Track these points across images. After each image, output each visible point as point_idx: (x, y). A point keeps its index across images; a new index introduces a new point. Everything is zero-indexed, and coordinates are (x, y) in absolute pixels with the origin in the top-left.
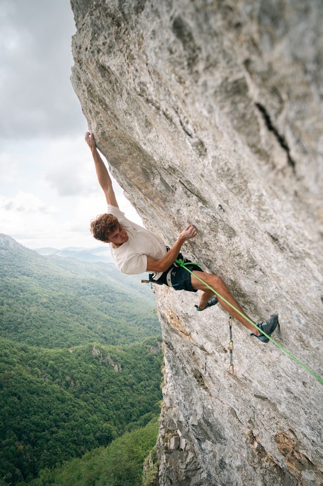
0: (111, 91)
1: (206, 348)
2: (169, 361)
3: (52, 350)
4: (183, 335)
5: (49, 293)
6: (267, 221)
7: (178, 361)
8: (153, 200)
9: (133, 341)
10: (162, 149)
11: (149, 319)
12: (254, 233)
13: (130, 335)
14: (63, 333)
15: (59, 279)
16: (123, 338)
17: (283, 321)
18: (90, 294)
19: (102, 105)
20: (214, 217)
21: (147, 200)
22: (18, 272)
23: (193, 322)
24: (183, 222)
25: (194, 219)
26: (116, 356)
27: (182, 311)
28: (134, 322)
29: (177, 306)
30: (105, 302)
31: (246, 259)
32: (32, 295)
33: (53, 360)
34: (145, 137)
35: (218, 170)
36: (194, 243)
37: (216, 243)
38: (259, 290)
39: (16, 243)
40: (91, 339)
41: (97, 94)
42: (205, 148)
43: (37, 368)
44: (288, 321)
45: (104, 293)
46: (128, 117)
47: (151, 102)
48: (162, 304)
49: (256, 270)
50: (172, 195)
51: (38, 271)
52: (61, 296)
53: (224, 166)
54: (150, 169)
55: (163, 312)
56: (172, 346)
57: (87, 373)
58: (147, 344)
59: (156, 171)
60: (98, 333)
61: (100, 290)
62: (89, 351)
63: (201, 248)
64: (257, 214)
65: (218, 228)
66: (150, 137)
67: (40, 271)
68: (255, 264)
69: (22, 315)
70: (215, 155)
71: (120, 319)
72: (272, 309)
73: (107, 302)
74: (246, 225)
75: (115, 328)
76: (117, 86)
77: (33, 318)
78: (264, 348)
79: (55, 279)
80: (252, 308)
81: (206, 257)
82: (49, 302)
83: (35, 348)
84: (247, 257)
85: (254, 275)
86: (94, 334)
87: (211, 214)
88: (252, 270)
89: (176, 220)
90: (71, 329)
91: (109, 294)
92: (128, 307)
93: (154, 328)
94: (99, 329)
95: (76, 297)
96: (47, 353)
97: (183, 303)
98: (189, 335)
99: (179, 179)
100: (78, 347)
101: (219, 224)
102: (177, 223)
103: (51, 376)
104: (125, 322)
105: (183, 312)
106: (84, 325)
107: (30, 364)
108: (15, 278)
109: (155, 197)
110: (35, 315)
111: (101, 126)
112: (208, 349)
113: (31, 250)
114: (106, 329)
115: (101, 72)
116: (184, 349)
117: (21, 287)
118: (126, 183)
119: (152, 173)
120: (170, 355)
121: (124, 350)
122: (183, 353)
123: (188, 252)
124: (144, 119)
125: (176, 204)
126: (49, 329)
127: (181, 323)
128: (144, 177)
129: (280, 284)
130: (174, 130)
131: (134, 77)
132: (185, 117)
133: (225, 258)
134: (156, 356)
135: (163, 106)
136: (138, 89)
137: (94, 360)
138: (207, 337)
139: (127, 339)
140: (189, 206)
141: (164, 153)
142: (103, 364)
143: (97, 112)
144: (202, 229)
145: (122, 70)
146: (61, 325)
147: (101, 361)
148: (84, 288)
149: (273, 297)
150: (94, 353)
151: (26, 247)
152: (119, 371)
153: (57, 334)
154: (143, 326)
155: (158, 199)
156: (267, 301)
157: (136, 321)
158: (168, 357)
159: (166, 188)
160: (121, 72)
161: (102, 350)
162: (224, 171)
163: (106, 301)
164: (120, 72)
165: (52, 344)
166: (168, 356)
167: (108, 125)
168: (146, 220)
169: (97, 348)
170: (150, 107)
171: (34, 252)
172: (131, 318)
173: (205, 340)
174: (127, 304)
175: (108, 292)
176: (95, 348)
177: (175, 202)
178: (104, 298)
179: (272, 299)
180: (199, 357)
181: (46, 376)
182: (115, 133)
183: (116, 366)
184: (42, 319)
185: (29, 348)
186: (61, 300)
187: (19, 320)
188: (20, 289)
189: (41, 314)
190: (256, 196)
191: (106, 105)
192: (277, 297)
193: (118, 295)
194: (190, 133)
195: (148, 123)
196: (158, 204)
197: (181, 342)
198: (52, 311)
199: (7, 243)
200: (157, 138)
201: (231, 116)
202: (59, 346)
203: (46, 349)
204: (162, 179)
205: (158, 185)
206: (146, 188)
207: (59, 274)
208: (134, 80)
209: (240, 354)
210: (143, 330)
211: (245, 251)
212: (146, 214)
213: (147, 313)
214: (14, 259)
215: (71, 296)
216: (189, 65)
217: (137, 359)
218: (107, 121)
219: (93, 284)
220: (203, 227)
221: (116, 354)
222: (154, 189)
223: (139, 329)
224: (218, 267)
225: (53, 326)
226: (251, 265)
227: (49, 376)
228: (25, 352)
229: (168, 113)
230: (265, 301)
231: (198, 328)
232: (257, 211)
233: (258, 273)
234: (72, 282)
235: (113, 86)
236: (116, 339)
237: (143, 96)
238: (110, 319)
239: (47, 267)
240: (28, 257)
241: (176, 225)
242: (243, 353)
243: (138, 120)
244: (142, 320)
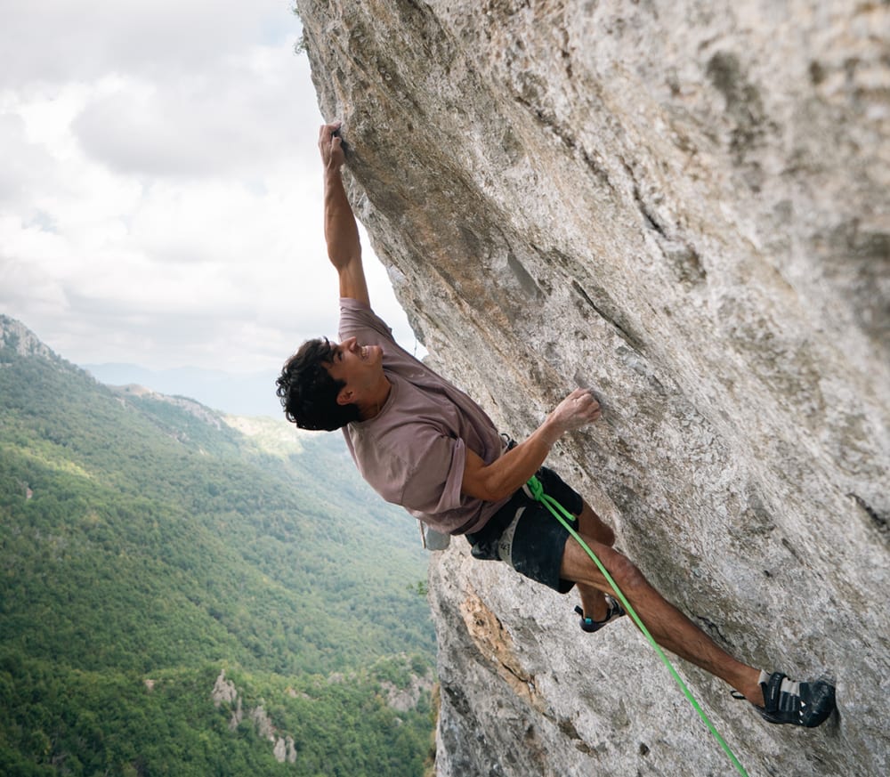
0: (419, 54)
1: (579, 730)
2: (451, 749)
3: (96, 677)
4: (512, 680)
5: (108, 497)
6: (863, 475)
7: (479, 752)
8: (481, 309)
9: (340, 663)
10: (543, 210)
11: (392, 599)
12: (801, 474)
13: (332, 647)
14: (134, 622)
15: (143, 457)
16: (311, 652)
17: (852, 704)
18: (227, 510)
19: (383, 76)
20: (657, 381)
21: (460, 304)
22: (31, 428)
23: (549, 645)
24: (562, 378)
25: (596, 374)
26: (283, 708)
27: (517, 610)
28: (347, 604)
29: (501, 591)
30: (268, 537)
31: (744, 507)
32: (60, 499)
33: (92, 708)
34: (498, 173)
35: (735, 329)
36: (587, 437)
37: (653, 449)
38: (776, 600)
39: (35, 345)
40: (216, 649)
41: (374, 47)
42: (701, 270)
43: (40, 732)
44: (866, 707)
45: (269, 509)
46: (456, 116)
47: (551, 124)
48: (452, 574)
49: (770, 541)
50: (537, 303)
51: (87, 430)
52: (143, 508)
53: (755, 326)
54: (485, 232)
55: (448, 594)
56: (466, 702)
57: (190, 759)
58: (379, 678)
59: (500, 238)
60: (235, 632)
61: (255, 497)
62: (205, 686)
63: (604, 452)
64: (838, 454)
65: (665, 410)
66: (513, 175)
67: (93, 428)
68: (770, 525)
69: (21, 559)
70: (730, 296)
71: (306, 593)
72: (815, 661)
73: (273, 538)
74: (778, 449)
75: (288, 621)
76: (439, 46)
77: (53, 568)
78: (776, 765)
79: (132, 457)
80: (748, 646)
81: (620, 480)
82: (105, 523)
83: (43, 666)
84: (748, 502)
85: (763, 555)
86: (226, 635)
87: (650, 371)
88: (759, 540)
89: (541, 370)
90: (159, 613)
91: (283, 513)
92: (332, 556)
93: (403, 627)
94: (243, 619)
95: (185, 516)
96: (77, 683)
97: (522, 587)
98: (528, 680)
99: (571, 278)
100: (173, 671)
101: (668, 401)
102: (543, 376)
103: (81, 759)
104: (322, 605)
105: (522, 612)
106: (198, 603)
107: (21, 716)
108: (17, 443)
109: (488, 303)
110: (60, 559)
111: (368, 116)
112: (588, 734)
113: (75, 366)
114: (262, 622)
115: (403, 11)
116: (503, 714)
117: (32, 473)
118: (405, 252)
119: (489, 241)
120: (456, 730)
121: (308, 691)
122: (496, 727)
123: (562, 454)
124: (503, 132)
125: (545, 328)
126: (94, 607)
127: (508, 641)
128: (466, 251)
129: (862, 613)
130: (608, 197)
131: (510, 58)
132: (653, 190)
133: (676, 491)
134: (403, 717)
135: (587, 141)
136: (519, 88)
137: (217, 716)
138: (588, 696)
139: (322, 656)
140: (584, 338)
141: (549, 221)
142: (243, 731)
143: (362, 83)
144: (618, 405)
145: (468, 25)
146: (132, 598)
147: (236, 724)
148: (212, 491)
149: (821, 629)
150: (218, 696)
151: (63, 358)
152: (287, 761)
153: (115, 624)
154: (372, 618)
155: (497, 308)
156: (800, 636)
157: (351, 601)
158: (448, 735)
159: (521, 283)
160: (468, 30)
161: (245, 686)
162: (753, 337)
163: (271, 535)
164: (463, 31)
165: (98, 655)
166: (450, 731)
167: (388, 118)
168: (440, 345)
169: (230, 678)
170: (546, 135)
171: (82, 372)
172: (337, 590)
173: (577, 703)
174: (331, 548)
175: (281, 508)
176: (224, 680)
177: (542, 322)
178: (267, 526)
179: (818, 633)
180: (547, 745)
181: (64, 759)
182: (404, 139)
183: (281, 742)
184: (79, 573)
185: (26, 662)
186: (141, 521)
187: (10, 573)
188: (27, 478)
189: (78, 560)
190: (842, 413)
191: (395, 76)
192: (835, 631)
193: (306, 517)
194: (658, 221)
195: (512, 143)
196: (495, 322)
197: (494, 693)
198: (110, 552)
199: (12, 341)
200: (532, 180)
201: (856, 299)
202: (115, 665)
203: (78, 671)
204: (513, 260)
205: (501, 273)
206: (468, 277)
207: (147, 443)
208: (509, 64)
209: (691, 765)
210: (370, 632)
211: (743, 485)
212: (448, 332)
213: (386, 581)
214: (24, 388)
215: (173, 513)
216: (734, 144)
217: (345, 726)
218: (387, 107)
219: (237, 478)
220: (619, 401)
221: (285, 704)
222: (490, 282)
223: (360, 629)
224: (652, 512)
225: (107, 599)
226: (757, 525)
227: (74, 759)
228: (14, 675)
229: (599, 159)
230: (795, 634)
231: (563, 667)
232: (837, 445)
233: (775, 551)
234: (179, 470)
235: (430, 44)
236: (291, 655)
237: (529, 105)
238: (278, 591)
239: (115, 420)
240: (65, 385)
241: (539, 381)
242: (700, 765)
243: (485, 131)
244: (369, 600)
